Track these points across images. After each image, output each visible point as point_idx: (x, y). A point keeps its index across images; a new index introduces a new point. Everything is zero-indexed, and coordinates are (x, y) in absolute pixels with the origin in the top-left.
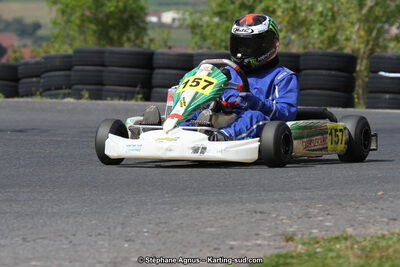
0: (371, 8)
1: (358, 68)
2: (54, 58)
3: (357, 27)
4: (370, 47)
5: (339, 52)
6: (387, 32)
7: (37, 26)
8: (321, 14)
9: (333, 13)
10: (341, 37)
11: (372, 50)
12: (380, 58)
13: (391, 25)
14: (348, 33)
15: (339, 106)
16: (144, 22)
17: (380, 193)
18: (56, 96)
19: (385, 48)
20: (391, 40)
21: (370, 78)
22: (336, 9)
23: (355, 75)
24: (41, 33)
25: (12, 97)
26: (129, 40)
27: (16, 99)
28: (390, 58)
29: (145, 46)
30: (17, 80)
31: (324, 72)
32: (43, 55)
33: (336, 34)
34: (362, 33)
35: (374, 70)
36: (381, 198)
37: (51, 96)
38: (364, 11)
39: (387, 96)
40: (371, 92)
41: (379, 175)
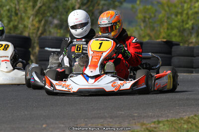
0: (40, 7)
3: (31, 19)
4: (40, 32)
8: (8, 10)
9: (16, 10)
10: (20, 26)
12: (46, 39)
13: (54, 18)
14: (25, 23)
17: (44, 126)
22: (17, 7)
23: (30, 49)
28: (51, 39)
34: (35, 23)
35: (42, 46)
36: (45, 128)
38: (37, 7)
40: (40, 61)
41: (44, 114)
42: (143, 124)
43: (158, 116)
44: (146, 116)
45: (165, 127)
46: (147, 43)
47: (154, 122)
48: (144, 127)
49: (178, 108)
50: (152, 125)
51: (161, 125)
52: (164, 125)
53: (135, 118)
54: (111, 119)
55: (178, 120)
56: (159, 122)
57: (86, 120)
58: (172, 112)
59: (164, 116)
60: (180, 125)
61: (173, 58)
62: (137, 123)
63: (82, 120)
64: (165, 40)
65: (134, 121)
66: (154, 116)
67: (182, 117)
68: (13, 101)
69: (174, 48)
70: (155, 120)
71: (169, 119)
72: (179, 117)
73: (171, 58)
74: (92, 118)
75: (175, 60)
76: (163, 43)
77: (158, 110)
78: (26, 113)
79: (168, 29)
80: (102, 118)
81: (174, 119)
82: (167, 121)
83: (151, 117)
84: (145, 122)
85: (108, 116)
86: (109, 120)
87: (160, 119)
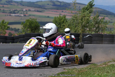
2: (21, 35)
6: (86, 29)
7: (19, 29)
16: (39, 28)
18: (22, 43)
19: (86, 33)
20: (87, 31)
24: (19, 31)
25: (13, 43)
26: (36, 32)
27: (14, 44)
29: (39, 33)
30: (14, 40)
32: (19, 35)
37: (21, 43)
39: (86, 42)
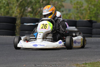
1: (17, 22)
3: (16, 8)
4: (21, 15)
5: (10, 17)
6: (27, 10)
8: (4, 3)
10: (11, 12)
11: (22, 16)
12: (24, 19)
13: (28, 7)
14: (13, 10)
15: (10, 35)
19: (26, 15)
21: (21, 26)
22: (9, 2)
23: (16, 24)
28: (27, 19)
31: (5, 24)
33: (9, 10)
34: (18, 10)
35: (22, 23)
38: (19, 2)
39: (27, 32)
40: (21, 30)
41: (24, 59)
42: (77, 65)
43: (85, 61)
44: (79, 60)
45: (90, 66)
46: (79, 21)
47: (84, 64)
48: (78, 66)
49: (96, 56)
50: (83, 65)
51: (87, 65)
52: (89, 65)
53: (73, 61)
54: (60, 62)
55: (96, 63)
56: (86, 64)
57: (46, 62)
58: (93, 58)
59: (89, 60)
60: (97, 66)
61: (93, 29)
62: (74, 64)
63: (45, 62)
64: (89, 20)
65: (73, 63)
66: (83, 60)
67: (98, 61)
68: (7, 52)
69: (94, 24)
70: (84, 63)
71: (91, 62)
72: (97, 61)
73: (92, 29)
74: (50, 62)
75: (94, 30)
76: (88, 21)
77: (85, 57)
78: (14, 58)
79: (90, 14)
80: (55, 61)
81: (94, 62)
82: (91, 63)
83: (82, 61)
84: (78, 64)
85: (58, 60)
86: (59, 62)
87: (87, 62)
